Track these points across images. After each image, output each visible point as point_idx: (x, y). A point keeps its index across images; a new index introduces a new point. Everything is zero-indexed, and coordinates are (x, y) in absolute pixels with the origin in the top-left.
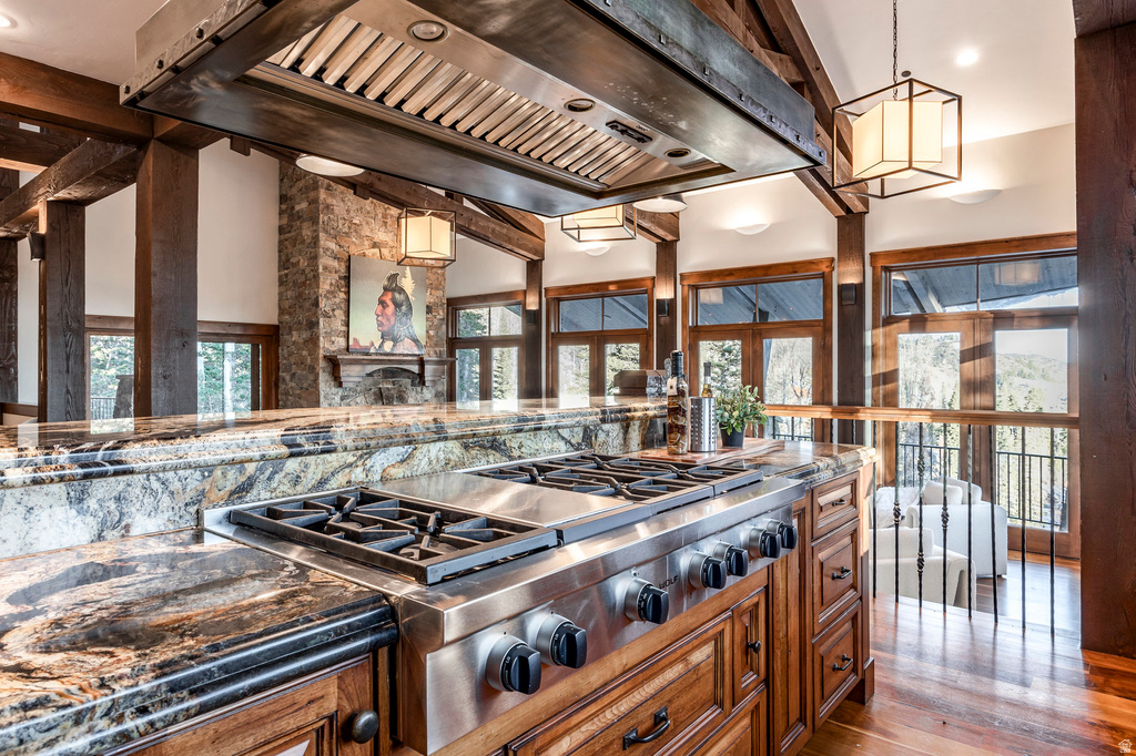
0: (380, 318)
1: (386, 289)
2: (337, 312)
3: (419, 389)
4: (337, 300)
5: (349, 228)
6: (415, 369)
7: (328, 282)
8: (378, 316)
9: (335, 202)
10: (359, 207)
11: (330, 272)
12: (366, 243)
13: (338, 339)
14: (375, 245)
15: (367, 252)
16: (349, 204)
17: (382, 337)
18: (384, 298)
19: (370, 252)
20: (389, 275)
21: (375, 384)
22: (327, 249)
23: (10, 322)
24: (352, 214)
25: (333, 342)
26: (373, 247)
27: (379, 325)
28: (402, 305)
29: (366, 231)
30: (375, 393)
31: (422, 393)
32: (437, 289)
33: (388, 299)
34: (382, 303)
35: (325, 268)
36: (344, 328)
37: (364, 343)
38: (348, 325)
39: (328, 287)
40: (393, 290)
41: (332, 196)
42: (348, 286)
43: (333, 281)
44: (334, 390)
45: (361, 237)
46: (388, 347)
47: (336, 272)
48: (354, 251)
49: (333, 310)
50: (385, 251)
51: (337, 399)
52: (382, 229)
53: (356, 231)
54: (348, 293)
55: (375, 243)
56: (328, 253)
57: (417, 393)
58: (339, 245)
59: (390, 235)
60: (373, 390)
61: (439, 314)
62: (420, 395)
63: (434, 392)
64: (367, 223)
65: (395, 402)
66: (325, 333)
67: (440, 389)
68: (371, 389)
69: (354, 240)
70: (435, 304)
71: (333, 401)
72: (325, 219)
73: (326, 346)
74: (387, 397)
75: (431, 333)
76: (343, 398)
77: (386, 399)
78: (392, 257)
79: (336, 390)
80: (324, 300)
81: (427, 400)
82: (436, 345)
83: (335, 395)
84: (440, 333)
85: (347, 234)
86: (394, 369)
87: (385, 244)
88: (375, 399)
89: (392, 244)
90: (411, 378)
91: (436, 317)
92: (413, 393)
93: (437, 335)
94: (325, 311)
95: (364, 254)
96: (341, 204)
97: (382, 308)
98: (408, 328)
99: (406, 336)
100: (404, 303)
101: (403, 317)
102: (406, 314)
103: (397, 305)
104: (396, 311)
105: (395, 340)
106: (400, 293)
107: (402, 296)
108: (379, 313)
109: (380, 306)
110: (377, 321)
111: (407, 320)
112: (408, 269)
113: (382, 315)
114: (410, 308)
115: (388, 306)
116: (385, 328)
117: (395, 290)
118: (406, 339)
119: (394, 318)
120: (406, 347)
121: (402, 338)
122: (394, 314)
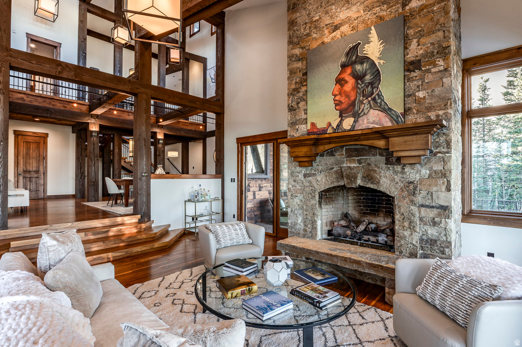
0: (337, 98)
1: (344, 66)
2: (301, 104)
3: (399, 168)
4: (301, 94)
5: (310, 28)
7: (294, 82)
8: (335, 96)
9: (298, 15)
10: (319, 3)
11: (295, 73)
12: (326, 31)
13: (300, 126)
15: (326, 40)
16: (311, 7)
17: (341, 116)
18: (342, 76)
20: (347, 49)
21: (338, 163)
24: (312, 14)
25: (297, 130)
26: (334, 31)
27: (336, 105)
28: (365, 75)
30: (336, 171)
31: (403, 172)
32: (431, 33)
34: (340, 81)
35: (292, 72)
37: (321, 125)
39: (293, 87)
41: (296, 11)
43: (298, 80)
44: (298, 169)
45: (321, 30)
46: (348, 123)
47: (300, 71)
48: (315, 45)
49: (298, 103)
51: (301, 176)
53: (316, 28)
55: (336, 26)
56: (294, 59)
57: (396, 172)
58: (302, 48)
59: (354, 8)
60: (335, 169)
61: (435, 65)
62: (400, 175)
63: (425, 172)
64: (327, 13)
65: (359, 182)
66: (291, 123)
67: (438, 167)
68: (333, 168)
69: (314, 35)
70: (425, 55)
71: (297, 178)
72: (291, 33)
73: (292, 133)
74: (348, 177)
75: (421, 94)
76: (305, 176)
77: (347, 179)
78: (353, 29)
79: (301, 169)
80: (291, 97)
81: (412, 183)
82: (429, 109)
83: (299, 173)
84: (438, 90)
85: (308, 35)
86: (359, 147)
87: (348, 20)
88: (337, 178)
89: (355, 16)
90: (381, 155)
91: (429, 71)
92: (389, 173)
93: (432, 96)
94: (292, 106)
95: (323, 43)
96: (304, 12)
97: (339, 87)
98: (375, 98)
99: (371, 108)
100: (368, 72)
101: (367, 87)
102: (371, 84)
103: (358, 77)
104: (358, 83)
105: (357, 116)
106: (362, 63)
107: (365, 65)
108: (337, 93)
109: (338, 85)
110: (335, 100)
111: (373, 89)
112: (373, 31)
113: (340, 94)
114: (377, 75)
115: (347, 82)
116: (344, 106)
117: (355, 62)
118: (372, 111)
119: (355, 92)
120: (371, 121)
121: (366, 111)
122: (355, 88)
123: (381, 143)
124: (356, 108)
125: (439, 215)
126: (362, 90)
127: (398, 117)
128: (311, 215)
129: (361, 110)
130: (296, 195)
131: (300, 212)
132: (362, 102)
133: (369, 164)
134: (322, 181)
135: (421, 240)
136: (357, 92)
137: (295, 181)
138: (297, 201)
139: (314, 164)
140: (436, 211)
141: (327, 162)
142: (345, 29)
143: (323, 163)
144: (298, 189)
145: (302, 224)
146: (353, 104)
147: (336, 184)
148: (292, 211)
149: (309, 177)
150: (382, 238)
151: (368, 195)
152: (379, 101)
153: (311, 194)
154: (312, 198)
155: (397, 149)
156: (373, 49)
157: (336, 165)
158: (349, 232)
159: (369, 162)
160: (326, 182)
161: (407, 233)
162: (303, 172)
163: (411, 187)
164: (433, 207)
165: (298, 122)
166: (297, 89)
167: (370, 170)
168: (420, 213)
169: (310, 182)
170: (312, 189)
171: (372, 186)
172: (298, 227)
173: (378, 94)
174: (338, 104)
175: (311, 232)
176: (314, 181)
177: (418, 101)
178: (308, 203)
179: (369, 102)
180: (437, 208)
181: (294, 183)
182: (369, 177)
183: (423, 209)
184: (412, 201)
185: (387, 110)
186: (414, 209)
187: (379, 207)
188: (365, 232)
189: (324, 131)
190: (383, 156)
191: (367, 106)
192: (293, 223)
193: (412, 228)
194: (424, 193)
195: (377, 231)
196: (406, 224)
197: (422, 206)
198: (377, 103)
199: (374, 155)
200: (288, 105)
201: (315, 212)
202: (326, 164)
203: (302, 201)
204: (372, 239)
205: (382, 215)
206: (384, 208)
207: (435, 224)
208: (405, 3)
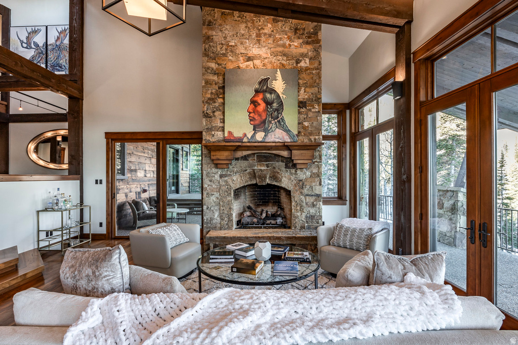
0: (251, 115)
1: (257, 92)
2: (217, 113)
3: (293, 171)
4: (217, 105)
5: (226, 49)
7: (210, 92)
8: (250, 113)
9: (214, 33)
10: (235, 32)
11: (211, 84)
12: (241, 58)
13: (216, 133)
14: (249, 59)
15: (241, 65)
16: (227, 32)
17: (254, 129)
18: (256, 99)
19: (243, 65)
20: (260, 80)
21: (251, 166)
22: (209, 68)
24: (228, 39)
25: (213, 135)
26: (248, 61)
27: (251, 120)
28: (273, 103)
29: (241, 49)
30: (249, 173)
31: (296, 174)
32: (311, 86)
33: (259, 99)
34: (253, 102)
35: (207, 82)
36: (221, 125)
38: (223, 122)
39: (209, 96)
41: (212, 29)
42: (224, 93)
43: (214, 91)
44: (214, 170)
45: (236, 55)
46: (260, 136)
47: (216, 84)
48: (230, 66)
49: (214, 112)
51: (217, 177)
52: (256, 46)
53: (232, 51)
54: (224, 98)
55: (249, 57)
56: (209, 71)
57: (291, 174)
58: (218, 64)
59: (264, 49)
60: (248, 171)
61: (314, 108)
62: (294, 176)
63: (308, 174)
64: (242, 43)
65: (268, 181)
66: (207, 129)
67: (315, 171)
68: (246, 170)
69: (230, 58)
70: (309, 99)
71: (213, 178)
72: (207, 46)
73: (208, 138)
74: (260, 177)
75: (306, 124)
76: (221, 176)
77: (259, 178)
78: (264, 65)
79: (216, 170)
80: (207, 105)
81: (301, 180)
82: (311, 134)
83: (215, 174)
84: (315, 124)
85: (224, 55)
86: (267, 155)
87: (258, 57)
88: (250, 178)
89: (265, 56)
90: (282, 161)
91: (310, 110)
92: (287, 174)
93: (312, 126)
94: (207, 113)
95: (239, 67)
96: (220, 34)
97: (254, 107)
98: (280, 120)
99: (277, 127)
100: (275, 101)
101: (275, 112)
102: (277, 110)
103: (268, 103)
104: (268, 108)
105: (266, 131)
106: (271, 93)
107: (273, 95)
108: (251, 111)
109: (252, 105)
110: (249, 117)
111: (278, 114)
112: (279, 72)
113: (254, 112)
114: (281, 104)
115: (259, 105)
116: (257, 122)
117: (265, 91)
118: (277, 129)
119: (266, 114)
120: (277, 136)
121: (273, 129)
122: (266, 110)
123: (285, 153)
124: (266, 125)
125: (316, 200)
126: (271, 113)
127: (294, 136)
128: (227, 209)
129: (270, 128)
130: (213, 193)
131: (216, 208)
132: (270, 122)
133: (274, 168)
134: (237, 180)
135: (306, 217)
136: (267, 114)
137: (211, 181)
138: (213, 198)
139: (231, 167)
140: (314, 198)
141: (242, 165)
142: (257, 62)
143: (238, 165)
144: (214, 188)
145: (219, 218)
146: (264, 122)
147: (250, 183)
148: (207, 208)
149: (226, 177)
150: (279, 220)
151: (260, 191)
152: (282, 123)
153: (227, 192)
154: (228, 195)
155: (297, 158)
156: (279, 85)
157: (249, 167)
158: (255, 220)
159: (275, 166)
160: (241, 181)
161: (299, 214)
162: (219, 173)
163: (301, 184)
164: (312, 196)
165: (213, 129)
166: (213, 99)
167: (274, 172)
168: (306, 200)
169: (226, 181)
170: (228, 188)
171: (276, 184)
172: (214, 221)
173: (282, 118)
174: (252, 120)
175: (227, 224)
176: (230, 180)
177: (305, 128)
178: (224, 200)
179: (276, 123)
180: (315, 196)
181: (209, 183)
182: (274, 177)
183: (307, 197)
184: (301, 193)
185: (288, 131)
186: (303, 198)
187: (268, 199)
188: (267, 217)
189: (240, 140)
190: (284, 162)
191: (274, 126)
192: (209, 219)
193: (302, 210)
194: (308, 187)
195: (274, 216)
196: (298, 208)
197: (307, 195)
198: (281, 124)
199: (278, 161)
200: (204, 112)
201: (232, 207)
202: (241, 167)
203: (218, 198)
204: (273, 222)
205: (270, 205)
206: (272, 199)
207: (314, 205)
208: (298, 62)
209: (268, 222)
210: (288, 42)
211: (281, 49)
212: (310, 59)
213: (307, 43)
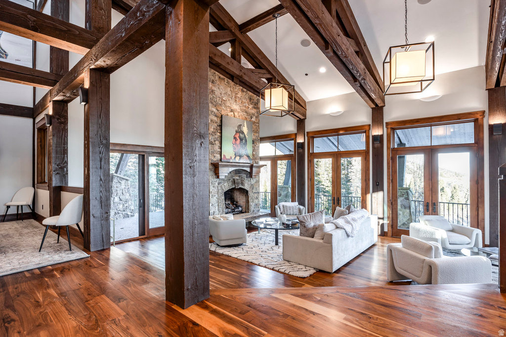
0: (234, 146)
1: (237, 132)
2: (217, 142)
3: (249, 179)
4: (216, 136)
5: (221, 102)
6: (248, 169)
7: (213, 127)
8: (233, 144)
9: (215, 89)
10: (225, 92)
11: (214, 123)
12: (228, 109)
13: (217, 155)
14: (232, 111)
15: (229, 114)
16: (221, 90)
17: (235, 155)
20: (238, 125)
21: (232, 177)
22: (212, 111)
23: (64, 144)
24: (223, 95)
25: (215, 157)
26: (231, 112)
27: (234, 149)
28: (243, 140)
29: (228, 104)
30: (232, 181)
31: (250, 181)
32: (256, 132)
33: (237, 136)
34: (235, 138)
35: (211, 121)
36: (219, 150)
37: (228, 157)
38: (221, 149)
39: (212, 130)
40: (239, 132)
41: (214, 86)
42: (221, 130)
43: (215, 127)
44: (215, 180)
45: (226, 106)
46: (237, 159)
47: (216, 123)
48: (223, 113)
49: (215, 141)
50: (236, 114)
51: (217, 184)
52: (235, 103)
53: (224, 104)
54: (221, 133)
55: (232, 109)
56: (213, 114)
58: (217, 110)
59: (238, 106)
63: (255, 181)
64: (229, 100)
65: (240, 186)
66: (211, 152)
67: (257, 179)
69: (223, 107)
71: (215, 185)
73: (212, 158)
75: (254, 153)
76: (219, 184)
77: (236, 184)
80: (211, 136)
81: (252, 185)
82: (256, 159)
83: (216, 182)
85: (220, 105)
86: (239, 170)
87: (236, 110)
88: (232, 184)
89: (239, 111)
92: (247, 181)
93: (256, 154)
94: (211, 141)
95: (227, 115)
96: (218, 90)
97: (235, 141)
100: (244, 138)
102: (244, 144)
103: (241, 139)
105: (240, 156)
106: (242, 134)
111: (245, 147)
112: (245, 122)
113: (235, 144)
114: (246, 141)
115: (237, 140)
116: (236, 150)
118: (245, 155)
120: (244, 159)
121: (243, 155)
126: (242, 145)
127: (251, 160)
130: (214, 195)
131: (217, 204)
132: (242, 151)
133: (242, 178)
134: (226, 186)
135: (254, 205)
138: (215, 198)
141: (228, 176)
144: (215, 191)
146: (239, 150)
147: (232, 187)
148: (212, 205)
149: (221, 184)
150: (240, 209)
153: (221, 193)
155: (254, 172)
156: (245, 129)
158: (230, 210)
160: (228, 186)
161: (252, 204)
162: (218, 181)
163: (252, 187)
165: (215, 152)
166: (215, 132)
167: (242, 180)
168: (254, 195)
169: (221, 187)
170: (222, 191)
171: (242, 187)
173: (246, 149)
176: (223, 186)
178: (220, 198)
179: (244, 151)
180: (257, 193)
181: (213, 188)
182: (242, 184)
184: (252, 192)
185: (248, 157)
190: (247, 174)
191: (243, 153)
193: (253, 201)
194: (255, 188)
197: (255, 193)
198: (246, 153)
199: (243, 174)
201: (224, 203)
203: (217, 198)
208: (251, 118)
209: (236, 210)
210: (247, 105)
211: (245, 108)
212: (256, 117)
213: (255, 108)
